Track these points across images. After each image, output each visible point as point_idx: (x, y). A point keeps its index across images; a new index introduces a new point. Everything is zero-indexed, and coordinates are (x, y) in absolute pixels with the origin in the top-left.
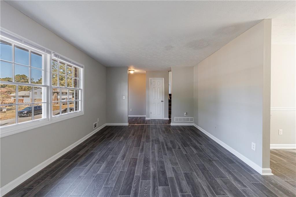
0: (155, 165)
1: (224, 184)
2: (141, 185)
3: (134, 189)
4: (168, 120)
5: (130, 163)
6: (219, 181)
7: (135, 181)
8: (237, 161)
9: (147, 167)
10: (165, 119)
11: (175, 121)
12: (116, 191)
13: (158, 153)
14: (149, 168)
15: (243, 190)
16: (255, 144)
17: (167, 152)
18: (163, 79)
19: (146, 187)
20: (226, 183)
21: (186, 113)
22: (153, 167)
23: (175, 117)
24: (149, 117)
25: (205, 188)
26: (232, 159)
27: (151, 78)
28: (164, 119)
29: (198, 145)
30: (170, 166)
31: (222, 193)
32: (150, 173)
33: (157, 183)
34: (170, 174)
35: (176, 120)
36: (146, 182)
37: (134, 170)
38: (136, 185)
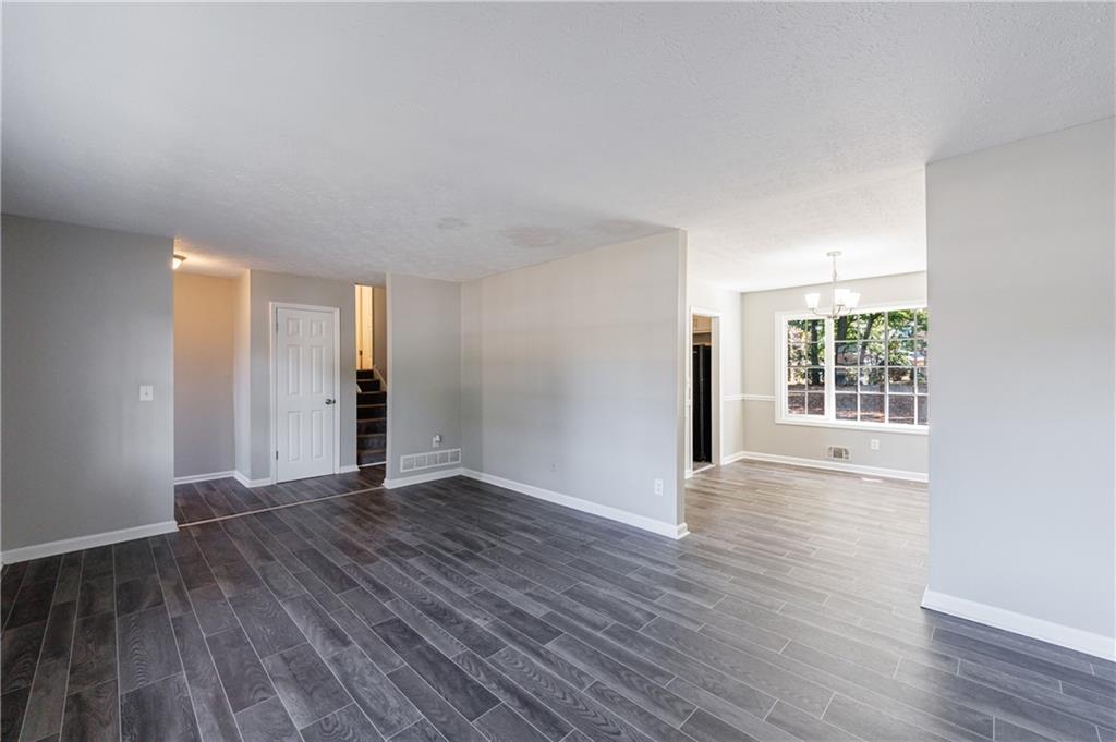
0: (477, 609)
1: (646, 579)
2: (499, 667)
3: (494, 686)
4: (353, 472)
5: (388, 640)
6: (632, 576)
7: (471, 669)
8: (628, 530)
9: (458, 623)
10: (343, 472)
11: (402, 471)
12: (448, 718)
13: (450, 579)
14: (469, 626)
15: (677, 574)
16: (661, 482)
17: (470, 566)
18: (332, 312)
19: (517, 663)
20: (648, 576)
21: (441, 438)
22: (478, 616)
23: (402, 457)
24: (268, 476)
25: (628, 600)
26: (616, 529)
27: (278, 304)
28: (337, 473)
29: (528, 522)
30: (516, 593)
31: (658, 594)
32: (487, 633)
33: (534, 642)
34: (538, 611)
35: (404, 468)
36: (504, 655)
37: (429, 648)
38: (486, 675)
